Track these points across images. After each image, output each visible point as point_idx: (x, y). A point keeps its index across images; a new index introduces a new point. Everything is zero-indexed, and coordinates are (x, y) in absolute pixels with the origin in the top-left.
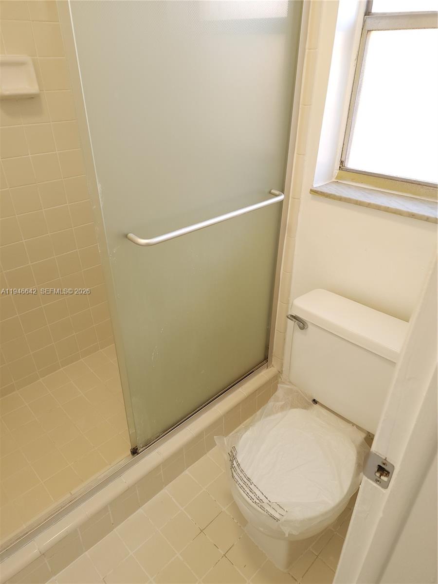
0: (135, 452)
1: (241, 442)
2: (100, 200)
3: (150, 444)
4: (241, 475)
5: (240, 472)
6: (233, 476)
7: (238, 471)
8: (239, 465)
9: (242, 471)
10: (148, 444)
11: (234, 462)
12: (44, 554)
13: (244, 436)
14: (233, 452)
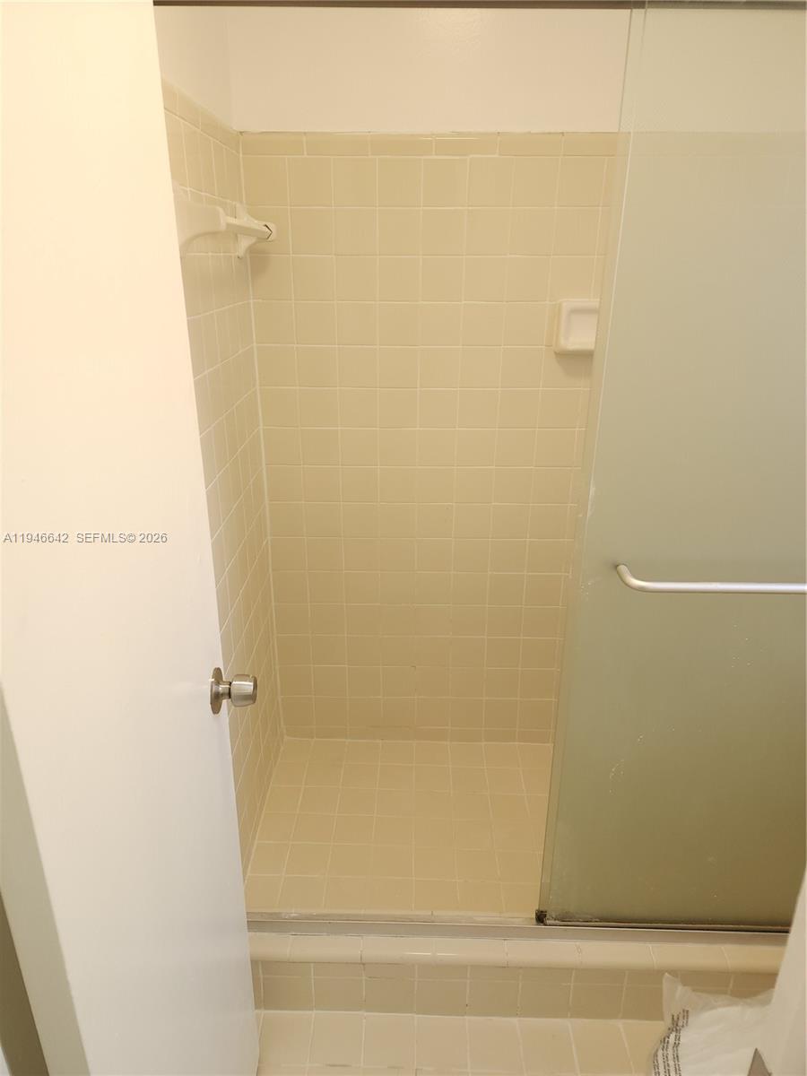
0: (541, 918)
1: (707, 1016)
2: (589, 507)
3: (569, 923)
4: (671, 1063)
5: (670, 1057)
6: (655, 1055)
7: (670, 1051)
8: (676, 1045)
9: (677, 1058)
10: (566, 919)
11: (672, 1036)
12: (364, 964)
13: (721, 1011)
14: (681, 1018)
